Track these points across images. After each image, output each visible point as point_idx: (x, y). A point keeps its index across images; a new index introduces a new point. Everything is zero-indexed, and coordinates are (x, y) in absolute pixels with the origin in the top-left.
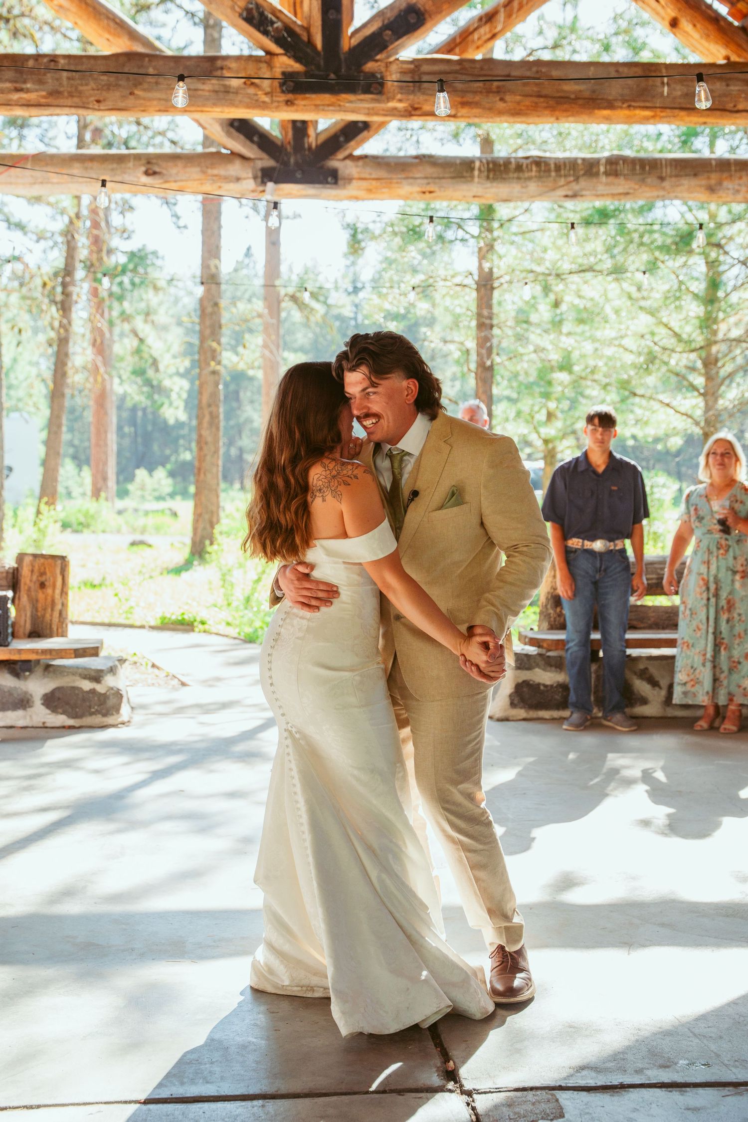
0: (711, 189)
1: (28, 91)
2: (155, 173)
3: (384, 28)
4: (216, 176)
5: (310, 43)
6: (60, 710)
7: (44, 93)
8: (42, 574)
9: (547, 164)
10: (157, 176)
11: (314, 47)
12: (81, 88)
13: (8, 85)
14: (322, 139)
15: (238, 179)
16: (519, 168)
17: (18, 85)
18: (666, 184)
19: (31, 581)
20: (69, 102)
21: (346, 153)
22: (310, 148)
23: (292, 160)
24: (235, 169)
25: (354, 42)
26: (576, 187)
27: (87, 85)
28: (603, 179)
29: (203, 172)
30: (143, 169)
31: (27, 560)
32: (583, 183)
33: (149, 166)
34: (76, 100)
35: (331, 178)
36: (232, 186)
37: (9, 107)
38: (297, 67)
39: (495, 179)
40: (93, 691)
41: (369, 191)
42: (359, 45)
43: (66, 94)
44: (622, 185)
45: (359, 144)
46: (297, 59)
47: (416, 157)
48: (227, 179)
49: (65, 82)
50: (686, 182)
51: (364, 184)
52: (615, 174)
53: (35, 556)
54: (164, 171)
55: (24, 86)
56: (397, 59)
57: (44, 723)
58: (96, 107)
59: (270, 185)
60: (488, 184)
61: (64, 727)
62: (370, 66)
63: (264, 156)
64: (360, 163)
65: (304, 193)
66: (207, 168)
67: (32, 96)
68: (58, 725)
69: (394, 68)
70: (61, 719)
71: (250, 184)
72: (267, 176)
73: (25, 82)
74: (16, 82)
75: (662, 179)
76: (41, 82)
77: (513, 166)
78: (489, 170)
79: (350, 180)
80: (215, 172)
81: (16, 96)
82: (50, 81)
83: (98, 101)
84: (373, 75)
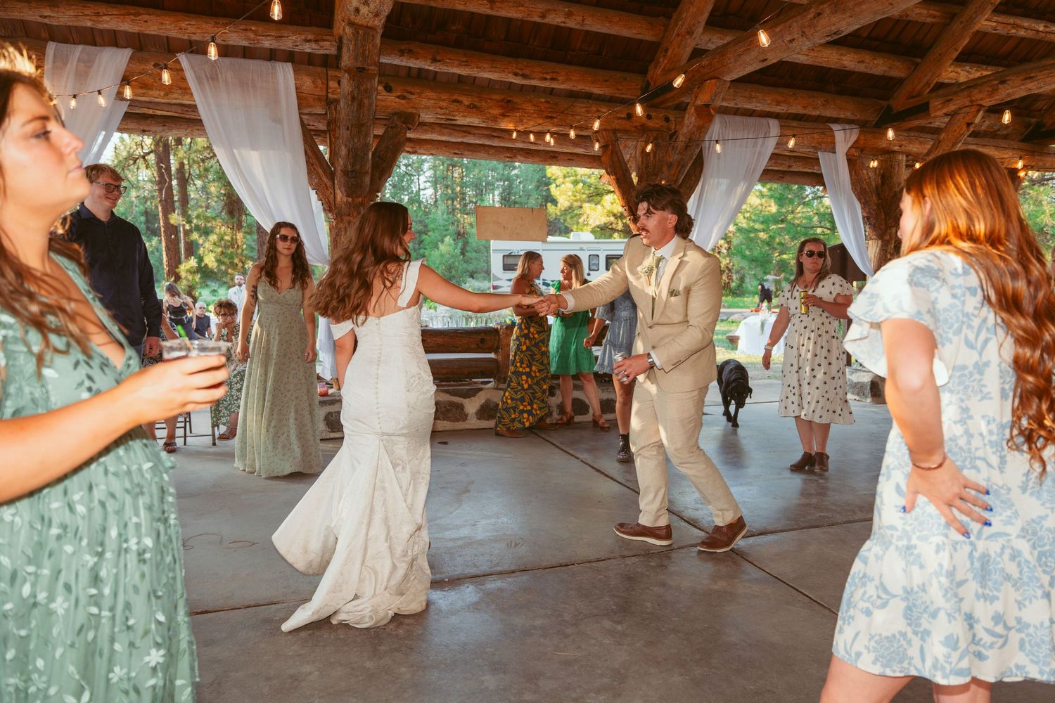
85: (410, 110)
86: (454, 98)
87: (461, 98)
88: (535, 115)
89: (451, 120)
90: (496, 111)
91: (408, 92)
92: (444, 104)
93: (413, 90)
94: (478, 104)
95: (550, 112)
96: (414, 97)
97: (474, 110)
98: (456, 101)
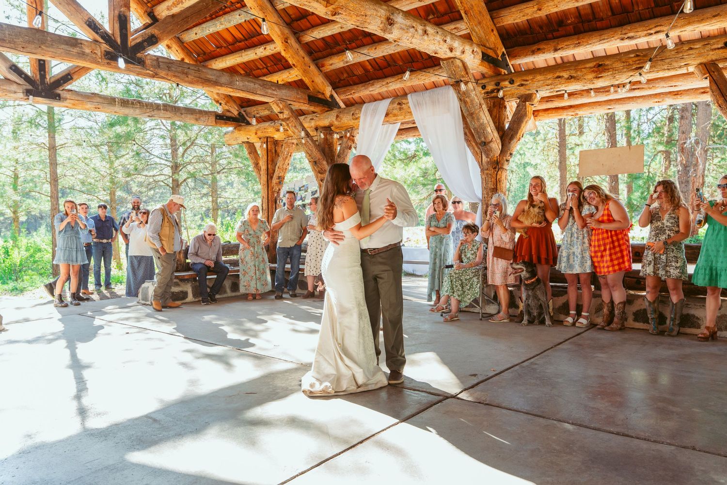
0: (197, 120)
3: (144, 41)
5: (115, 41)
9: (143, 103)
11: (117, 43)
12: (15, 40)
14: (52, 80)
15: (15, 92)
16: (132, 103)
18: (183, 116)
20: (8, 45)
21: (63, 88)
22: (47, 84)
23: (40, 88)
24: (14, 87)
25: (133, 43)
26: (153, 113)
27: (18, 39)
28: (162, 111)
32: (156, 112)
34: (12, 45)
35: (57, 97)
36: (12, 95)
38: (111, 49)
39: (124, 106)
41: (74, 105)
42: (135, 45)
43: (7, 41)
44: (169, 114)
45: (68, 85)
46: (111, 46)
47: (93, 94)
48: (10, 92)
50: (189, 116)
51: (72, 102)
52: (167, 110)
56: (149, 54)
58: (21, 50)
59: (31, 97)
60: (121, 108)
62: (139, 55)
63: (27, 84)
64: (70, 93)
65: (45, 102)
69: (148, 57)
71: (21, 95)
72: (28, 93)
75: (182, 114)
77: (130, 102)
78: (122, 103)
79: (66, 99)
80: (4, 88)
83: (23, 47)
84: (141, 59)
85: (528, 92)
86: (556, 75)
87: (561, 74)
88: (625, 70)
89: (559, 91)
90: (591, 76)
91: (525, 80)
92: (550, 82)
93: (527, 78)
94: (575, 75)
95: (639, 64)
96: (528, 83)
97: (572, 80)
98: (559, 77)
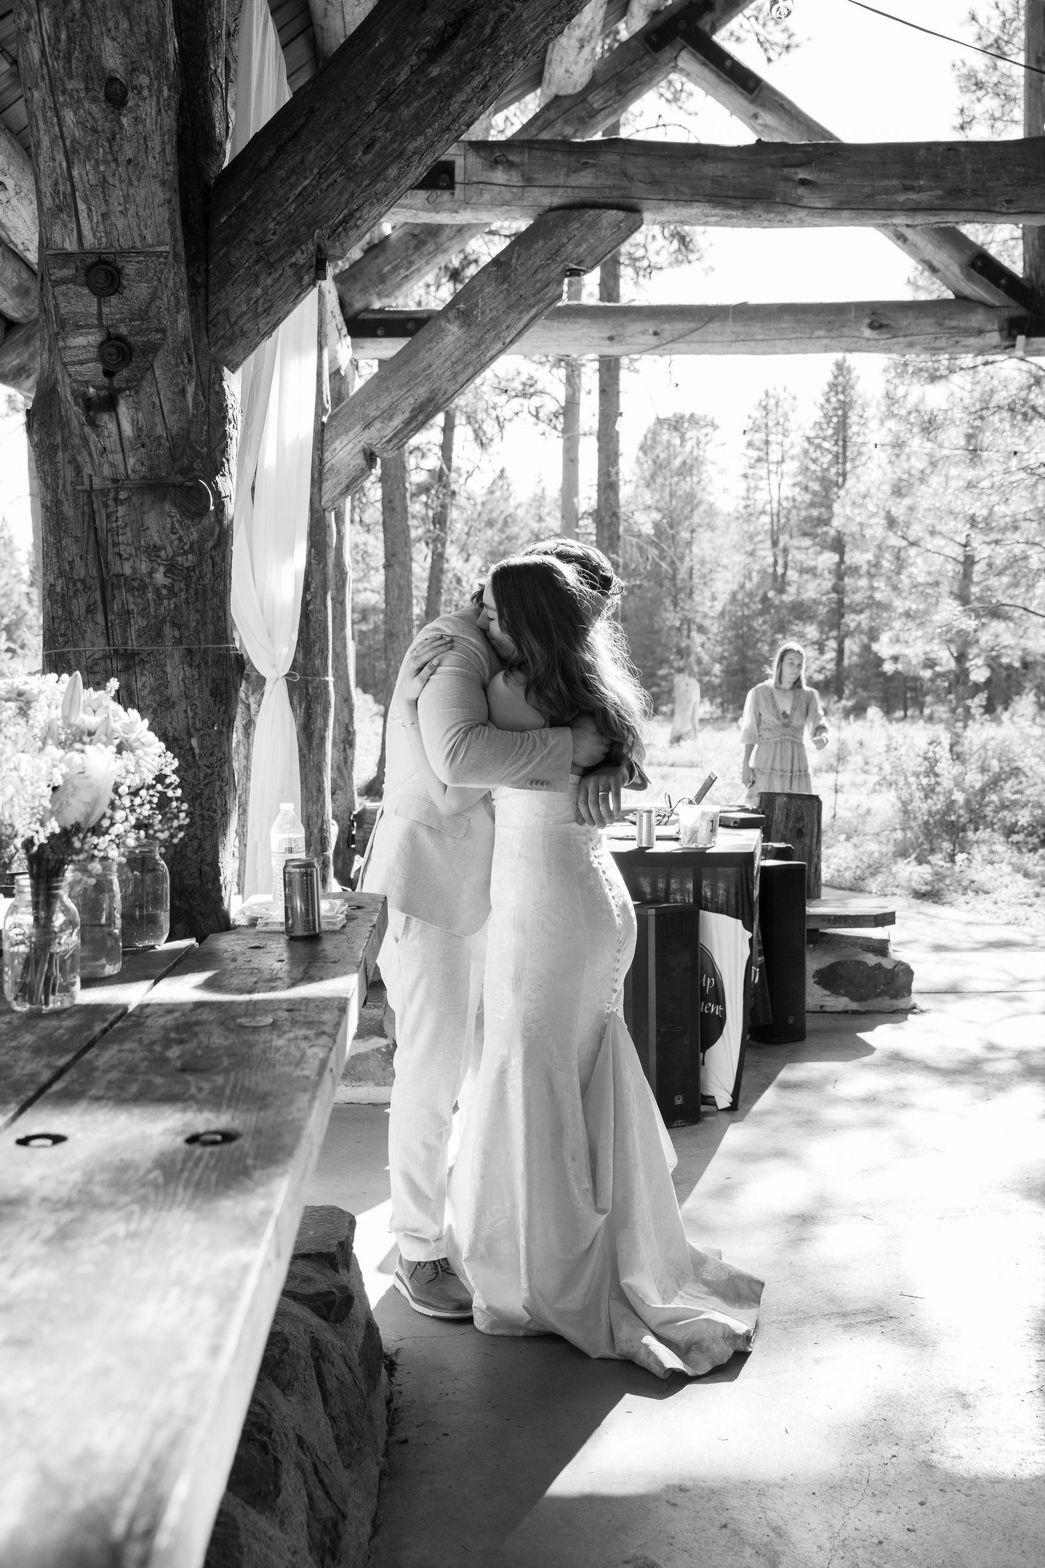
1: (920, 190)
2: (881, 327)
4: (955, 328)
6: (842, 991)
7: (940, 192)
8: (800, 819)
10: (884, 330)
12: (989, 184)
13: (895, 182)
15: (981, 332)
17: (908, 182)
19: (786, 827)
20: (970, 204)
24: (978, 319)
27: (998, 179)
29: (940, 325)
30: (867, 321)
31: (780, 801)
33: (874, 317)
34: (980, 200)
36: (972, 340)
37: (889, 213)
40: (879, 966)
43: (969, 193)
48: (969, 332)
49: (969, 176)
53: (790, 796)
54: (892, 323)
55: (916, 184)
57: (822, 1007)
58: (1004, 210)
59: (1021, 339)
61: (846, 1012)
63: (1013, 303)
66: (944, 318)
67: (924, 197)
68: (839, 1008)
70: (843, 1003)
71: (994, 337)
72: (1014, 327)
73: (917, 178)
74: (905, 178)
76: (937, 177)
80: (954, 323)
81: (901, 198)
82: (950, 175)
83: (1008, 202)
